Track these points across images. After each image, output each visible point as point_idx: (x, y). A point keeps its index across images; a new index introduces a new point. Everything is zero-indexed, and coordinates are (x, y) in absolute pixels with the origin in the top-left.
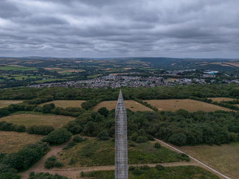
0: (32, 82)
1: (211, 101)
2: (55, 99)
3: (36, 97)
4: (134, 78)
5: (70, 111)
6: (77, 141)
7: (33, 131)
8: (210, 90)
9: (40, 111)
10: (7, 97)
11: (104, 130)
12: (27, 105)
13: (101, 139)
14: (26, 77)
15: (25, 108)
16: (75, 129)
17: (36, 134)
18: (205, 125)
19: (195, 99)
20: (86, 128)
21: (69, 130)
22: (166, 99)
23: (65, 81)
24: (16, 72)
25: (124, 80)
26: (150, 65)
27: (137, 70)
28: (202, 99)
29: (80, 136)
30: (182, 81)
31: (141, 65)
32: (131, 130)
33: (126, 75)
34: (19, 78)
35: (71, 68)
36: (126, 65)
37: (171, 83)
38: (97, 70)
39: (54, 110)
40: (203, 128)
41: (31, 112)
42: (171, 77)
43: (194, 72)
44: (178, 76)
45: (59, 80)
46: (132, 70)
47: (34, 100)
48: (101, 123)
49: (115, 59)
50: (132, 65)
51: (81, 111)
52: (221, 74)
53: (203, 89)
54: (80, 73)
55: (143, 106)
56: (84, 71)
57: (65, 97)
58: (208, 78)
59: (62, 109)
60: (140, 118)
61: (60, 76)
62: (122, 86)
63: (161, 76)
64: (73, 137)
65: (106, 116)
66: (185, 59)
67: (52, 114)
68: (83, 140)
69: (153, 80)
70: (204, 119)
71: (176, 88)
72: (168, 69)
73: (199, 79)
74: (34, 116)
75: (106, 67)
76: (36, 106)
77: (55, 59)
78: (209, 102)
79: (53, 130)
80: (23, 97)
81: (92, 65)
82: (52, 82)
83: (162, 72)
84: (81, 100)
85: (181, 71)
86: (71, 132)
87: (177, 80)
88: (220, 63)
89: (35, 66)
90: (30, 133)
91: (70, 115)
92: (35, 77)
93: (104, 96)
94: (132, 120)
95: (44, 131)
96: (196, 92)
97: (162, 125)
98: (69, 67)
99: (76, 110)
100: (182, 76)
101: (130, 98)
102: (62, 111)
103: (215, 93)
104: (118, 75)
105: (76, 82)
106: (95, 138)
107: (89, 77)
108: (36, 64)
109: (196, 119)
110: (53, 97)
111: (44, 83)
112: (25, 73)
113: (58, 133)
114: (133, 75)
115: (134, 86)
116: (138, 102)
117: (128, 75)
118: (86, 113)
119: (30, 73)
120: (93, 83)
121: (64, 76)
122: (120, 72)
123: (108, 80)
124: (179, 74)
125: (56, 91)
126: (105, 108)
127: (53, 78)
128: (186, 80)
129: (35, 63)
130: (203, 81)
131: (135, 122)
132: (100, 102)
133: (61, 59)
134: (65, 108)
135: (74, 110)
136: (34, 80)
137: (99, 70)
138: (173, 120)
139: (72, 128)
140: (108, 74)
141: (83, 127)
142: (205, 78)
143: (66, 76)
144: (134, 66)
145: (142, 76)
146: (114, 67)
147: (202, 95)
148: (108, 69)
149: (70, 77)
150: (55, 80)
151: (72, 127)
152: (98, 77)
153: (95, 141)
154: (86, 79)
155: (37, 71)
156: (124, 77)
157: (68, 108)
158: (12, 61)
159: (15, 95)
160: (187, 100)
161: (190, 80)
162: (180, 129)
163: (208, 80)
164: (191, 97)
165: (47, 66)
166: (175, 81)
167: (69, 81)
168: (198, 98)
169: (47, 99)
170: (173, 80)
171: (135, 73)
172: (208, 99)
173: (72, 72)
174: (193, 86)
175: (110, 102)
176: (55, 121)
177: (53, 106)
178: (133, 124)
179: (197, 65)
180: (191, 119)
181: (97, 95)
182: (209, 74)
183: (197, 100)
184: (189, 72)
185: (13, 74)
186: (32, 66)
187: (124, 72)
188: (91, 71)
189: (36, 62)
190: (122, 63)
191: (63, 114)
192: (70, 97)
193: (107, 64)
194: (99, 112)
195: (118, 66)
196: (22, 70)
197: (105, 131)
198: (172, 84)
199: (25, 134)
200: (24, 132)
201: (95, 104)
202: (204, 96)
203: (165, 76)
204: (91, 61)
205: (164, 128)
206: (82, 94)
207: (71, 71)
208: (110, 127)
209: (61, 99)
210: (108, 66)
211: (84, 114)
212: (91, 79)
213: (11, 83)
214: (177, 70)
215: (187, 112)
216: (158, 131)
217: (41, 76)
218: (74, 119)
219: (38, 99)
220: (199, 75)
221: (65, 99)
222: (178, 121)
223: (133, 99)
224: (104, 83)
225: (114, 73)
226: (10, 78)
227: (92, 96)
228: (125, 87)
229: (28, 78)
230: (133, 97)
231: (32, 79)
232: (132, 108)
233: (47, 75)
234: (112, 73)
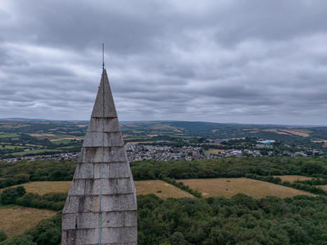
0: (7, 155)
1: (280, 180)
2: (32, 179)
4: (162, 149)
5: (49, 200)
8: (272, 164)
16: (50, 235)
19: (255, 178)
22: (211, 177)
23: (59, 153)
25: (147, 150)
26: (184, 132)
27: (166, 137)
28: (265, 177)
30: (229, 152)
31: (171, 131)
32: (158, 235)
33: (150, 144)
35: (71, 134)
36: (151, 130)
37: (214, 155)
39: (21, 199)
40: (285, 228)
42: (213, 147)
43: (243, 141)
44: (223, 146)
45: (49, 151)
46: (159, 137)
49: (136, 123)
50: (159, 130)
52: (279, 144)
53: (262, 163)
54: (83, 141)
55: (177, 189)
57: (49, 176)
58: (264, 149)
59: (37, 196)
60: (173, 211)
61: (53, 146)
62: (145, 160)
63: (199, 146)
66: (229, 124)
67: (16, 206)
69: (189, 151)
70: (282, 210)
71: (223, 161)
72: (208, 137)
73: (252, 150)
77: (48, 121)
78: (277, 182)
82: (38, 154)
83: (201, 141)
85: (227, 140)
87: (223, 152)
88: (275, 131)
89: (16, 131)
91: (49, 208)
92: (13, 148)
94: (160, 216)
96: (254, 168)
97: (215, 224)
98: (68, 133)
100: (228, 146)
101: (157, 177)
102: (36, 200)
103: (280, 169)
104: (139, 144)
105: (74, 154)
108: (18, 129)
109: (267, 212)
111: (24, 156)
114: (161, 145)
115: (162, 159)
116: (169, 182)
117: (154, 145)
119: (7, 142)
121: (59, 146)
122: (142, 140)
124: (224, 143)
125: (37, 166)
127: (41, 148)
128: (235, 152)
129: (17, 127)
130: (258, 153)
131: (164, 219)
133: (58, 121)
134: (41, 194)
135: (57, 198)
136: (10, 151)
138: (229, 213)
139: (43, 234)
142: (260, 149)
143: (62, 145)
144: (161, 132)
145: (173, 145)
146: (134, 134)
147: (264, 172)
148: (125, 136)
149: (68, 147)
150: (43, 151)
151: (44, 231)
155: (17, 139)
157: (47, 195)
160: (243, 180)
161: (240, 152)
162: (248, 232)
163: (264, 151)
164: (247, 174)
165: (35, 132)
166: (219, 153)
167: (65, 152)
168: (258, 176)
169: (17, 180)
170: (216, 151)
171: (163, 141)
172: (275, 177)
173: (72, 140)
174: (247, 159)
176: (19, 219)
178: (160, 222)
179: (246, 132)
180: (260, 212)
182: (263, 144)
183: (258, 179)
184: (238, 141)
186: (10, 131)
187: (148, 140)
189: (19, 126)
190: (145, 128)
191: (36, 206)
192: (58, 176)
193: (124, 130)
195: (139, 132)
198: (216, 157)
202: (267, 174)
203: (206, 146)
205: (217, 230)
207: (71, 139)
209: (43, 180)
210: (126, 132)
214: (220, 138)
215: (250, 198)
216: (207, 236)
217: (23, 146)
220: (251, 145)
221: (48, 180)
222: (240, 215)
223: (161, 178)
225: (134, 141)
228: (148, 161)
229: (2, 149)
230: (161, 174)
231: (8, 150)
232: (160, 192)
233: (33, 144)
234: (130, 141)
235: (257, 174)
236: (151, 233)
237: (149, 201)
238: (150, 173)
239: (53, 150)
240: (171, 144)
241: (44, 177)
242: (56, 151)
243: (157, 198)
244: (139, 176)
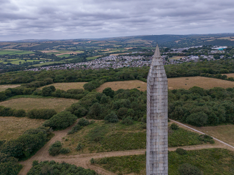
0: (30, 66)
1: (226, 77)
2: (55, 82)
3: (34, 80)
4: (136, 58)
5: (71, 93)
6: (83, 124)
7: (34, 115)
8: (222, 66)
9: (39, 95)
10: (4, 81)
11: (112, 112)
12: (25, 88)
13: (109, 122)
14: (23, 61)
15: (24, 92)
16: (80, 111)
17: (37, 119)
18: (226, 102)
19: (207, 76)
20: (91, 110)
21: (73, 113)
22: (175, 77)
23: (63, 64)
24: (12, 56)
25: (125, 60)
26: (153, 44)
27: (139, 49)
28: (214, 75)
29: (86, 119)
30: (188, 58)
31: (142, 44)
32: (142, 111)
33: (127, 55)
34: (16, 62)
35: (69, 50)
36: (127, 44)
37: (177, 61)
38: (96, 51)
39: (54, 93)
40: (224, 105)
41: (30, 96)
42: (176, 55)
43: (201, 48)
44: (184, 53)
45: (57, 62)
46: (134, 49)
47: (32, 83)
48: (107, 105)
49: (115, 39)
50: (133, 44)
51: (84, 93)
52: (231, 49)
53: (214, 65)
54: (78, 54)
56: (83, 52)
57: (65, 79)
58: (217, 54)
59: (63, 91)
61: (58, 59)
62: (125, 67)
63: (165, 55)
64: (78, 120)
65: (112, 97)
66: (190, 35)
67: (52, 97)
68: (89, 124)
70: (224, 96)
71: (184, 65)
72: (172, 47)
73: (207, 55)
74: (34, 100)
75: (105, 47)
76: (35, 90)
77: (51, 41)
78: (224, 78)
79: (56, 114)
80: (20, 81)
81: (91, 46)
82: (50, 65)
83: (166, 50)
84: (83, 81)
85: (187, 49)
86: (76, 114)
87: (183, 58)
88: (228, 38)
89: (31, 49)
90: (31, 118)
91: (73, 98)
92: (32, 61)
93: (106, 77)
94: (142, 100)
95: (46, 115)
96: (207, 69)
97: (177, 104)
98: (67, 48)
99: (79, 91)
100: (187, 53)
101: (136, 78)
102: (64, 93)
103: (228, 69)
104: (119, 55)
105: (75, 64)
106: (102, 121)
107: (88, 58)
108: (32, 48)
109: (213, 97)
110: (52, 79)
111: (42, 67)
112: (22, 57)
113: (62, 117)
114: (135, 55)
115: (137, 66)
116: (144, 82)
117: (130, 55)
118: (90, 94)
119: (27, 57)
120: (93, 65)
121: (62, 59)
122: (121, 52)
123: (109, 61)
124: (185, 51)
125: (55, 73)
126: (110, 89)
127: (51, 61)
128: (193, 58)
129: (31, 46)
130: (212, 57)
131: (145, 102)
132: (103, 83)
133: (58, 40)
134: (66, 90)
135: (76, 92)
136: (31, 64)
137: (99, 51)
138: (187, 98)
139: (76, 111)
140: (108, 55)
141: (88, 109)
142: (214, 54)
143: (64, 58)
144: (135, 45)
145: (145, 55)
146: (115, 48)
147: (214, 71)
148: (108, 50)
149: (69, 60)
150: (53, 63)
151: (76, 109)
152: (98, 58)
153: (103, 123)
154: (86, 61)
155: (33, 55)
156: (126, 57)
157: (69, 90)
158: (7, 46)
159: (12, 79)
160: (198, 78)
161: (197, 57)
162: (198, 108)
163: (217, 56)
164: (201, 74)
165: (44, 49)
166: (181, 59)
167: (68, 63)
168: (210, 75)
169: (46, 82)
170: (178, 58)
171: (137, 52)
172: (222, 75)
173: (71, 55)
174: (202, 62)
175: (114, 83)
176: (57, 104)
177: (53, 88)
178: (143, 104)
179: (203, 41)
180: (208, 97)
181: (99, 76)
182: (217, 50)
183: (210, 77)
184: (196, 49)
185: (9, 58)
186: (28, 49)
187: (125, 52)
188: (90, 53)
189: (32, 46)
190: (122, 43)
191: (64, 97)
192: (71, 79)
193: (106, 45)
194: (103, 93)
195: (118, 46)
196: (18, 54)
197: (114, 112)
198: (178, 62)
199: (25, 119)
200: (24, 116)
201: (98, 86)
202: (217, 73)
203: (170, 54)
204: (89, 42)
205: (179, 107)
206: (83, 76)
207: (70, 53)
208: (118, 109)
209: (62, 82)
210: (108, 47)
211: (87, 96)
212: (90, 60)
213: (7, 68)
214: (182, 47)
215: (202, 89)
216: (173, 111)
217: (38, 59)
218: (77, 101)
219: (36, 82)
220: (207, 52)
221: (65, 82)
222: (194, 99)
223: (138, 79)
224: (105, 64)
225: (115, 53)
226: (6, 63)
227: (94, 77)
228: (128, 67)
229: (25, 62)
230: (138, 76)
231: (30, 63)
232: (139, 87)
233: (44, 58)
234: (112, 53)
235: (210, 73)
236: (138, 110)
237: (134, 93)
238: (131, 75)
239: (59, 62)
240: (144, 55)
241: (61, 80)
242: (61, 62)
243: (139, 91)
244: (123, 78)
